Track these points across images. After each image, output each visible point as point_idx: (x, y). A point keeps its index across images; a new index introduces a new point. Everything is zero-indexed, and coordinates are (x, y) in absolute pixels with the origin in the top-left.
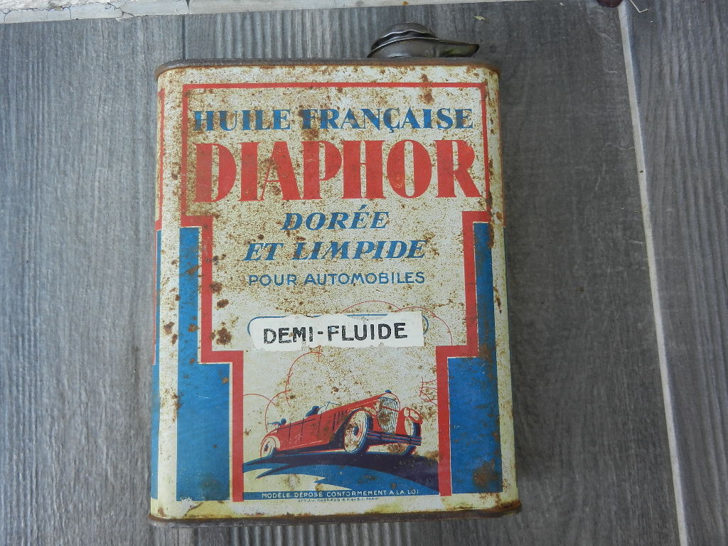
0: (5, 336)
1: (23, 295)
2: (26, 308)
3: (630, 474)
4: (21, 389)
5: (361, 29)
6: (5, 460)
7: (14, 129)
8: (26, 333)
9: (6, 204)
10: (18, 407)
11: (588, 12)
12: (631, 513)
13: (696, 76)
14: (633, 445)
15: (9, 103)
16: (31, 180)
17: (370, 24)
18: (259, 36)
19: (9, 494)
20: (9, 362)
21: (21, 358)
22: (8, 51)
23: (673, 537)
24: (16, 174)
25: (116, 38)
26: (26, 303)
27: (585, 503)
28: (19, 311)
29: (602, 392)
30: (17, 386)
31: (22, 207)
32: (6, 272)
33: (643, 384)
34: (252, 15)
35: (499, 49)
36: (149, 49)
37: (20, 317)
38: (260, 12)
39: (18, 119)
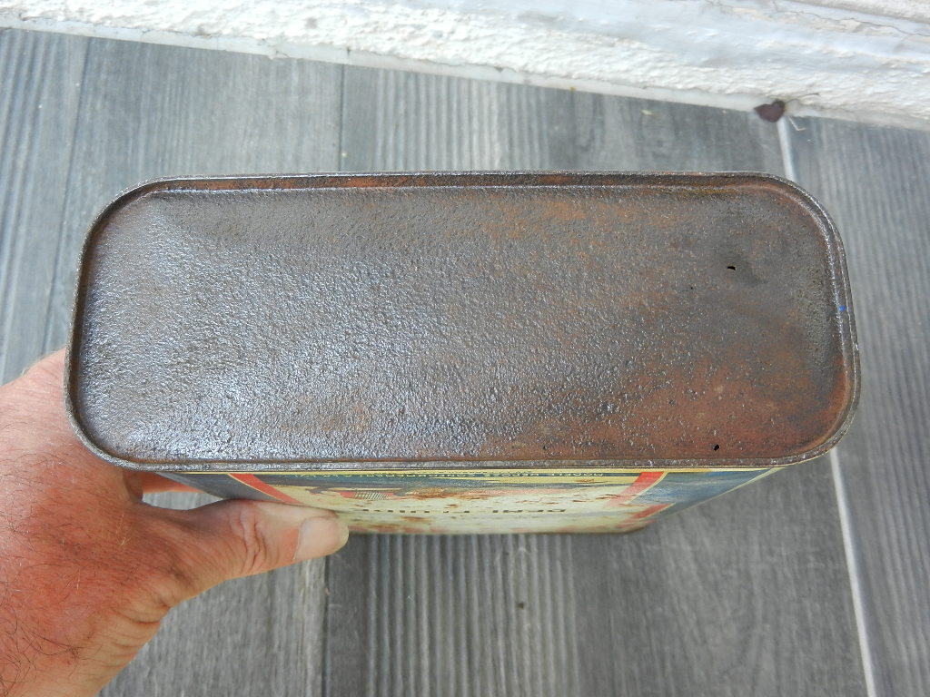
3: (810, 589)
5: (529, 105)
11: (750, 123)
12: (812, 633)
13: (852, 196)
14: (811, 558)
15: (139, 122)
17: (538, 102)
18: (423, 96)
22: (143, 70)
23: (856, 663)
25: (267, 75)
27: (765, 619)
29: (779, 499)
33: (819, 494)
35: (665, 144)
36: (304, 91)
38: (425, 74)
39: (148, 141)
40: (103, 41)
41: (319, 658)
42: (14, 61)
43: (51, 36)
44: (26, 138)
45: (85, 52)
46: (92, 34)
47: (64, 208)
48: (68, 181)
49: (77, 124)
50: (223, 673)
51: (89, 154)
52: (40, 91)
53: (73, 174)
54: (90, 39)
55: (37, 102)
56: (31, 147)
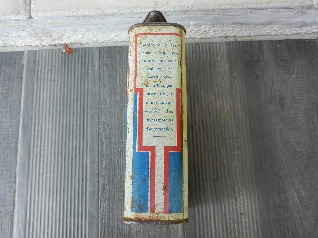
0: (116, 152)
1: (122, 138)
2: (123, 142)
4: (122, 170)
5: (237, 49)
6: (117, 195)
7: (118, 82)
8: (123, 151)
9: (116, 107)
10: (121, 177)
11: (317, 43)
15: (116, 72)
16: (124, 99)
17: (240, 47)
18: (201, 51)
19: (118, 206)
20: (118, 161)
21: (122, 160)
22: (116, 55)
24: (119, 97)
26: (123, 141)
28: (121, 143)
30: (121, 169)
31: (121, 108)
32: (116, 130)
34: (199, 44)
35: (285, 56)
37: (121, 146)
38: (201, 43)
39: (120, 78)
40: (103, 48)
41: (182, 231)
42: (80, 58)
43: (89, 48)
44: (86, 82)
45: (99, 52)
46: (100, 46)
47: (99, 103)
48: (99, 94)
49: (99, 76)
50: (156, 235)
51: (104, 85)
52: (88, 67)
53: (100, 91)
54: (100, 48)
55: (88, 70)
56: (88, 85)
